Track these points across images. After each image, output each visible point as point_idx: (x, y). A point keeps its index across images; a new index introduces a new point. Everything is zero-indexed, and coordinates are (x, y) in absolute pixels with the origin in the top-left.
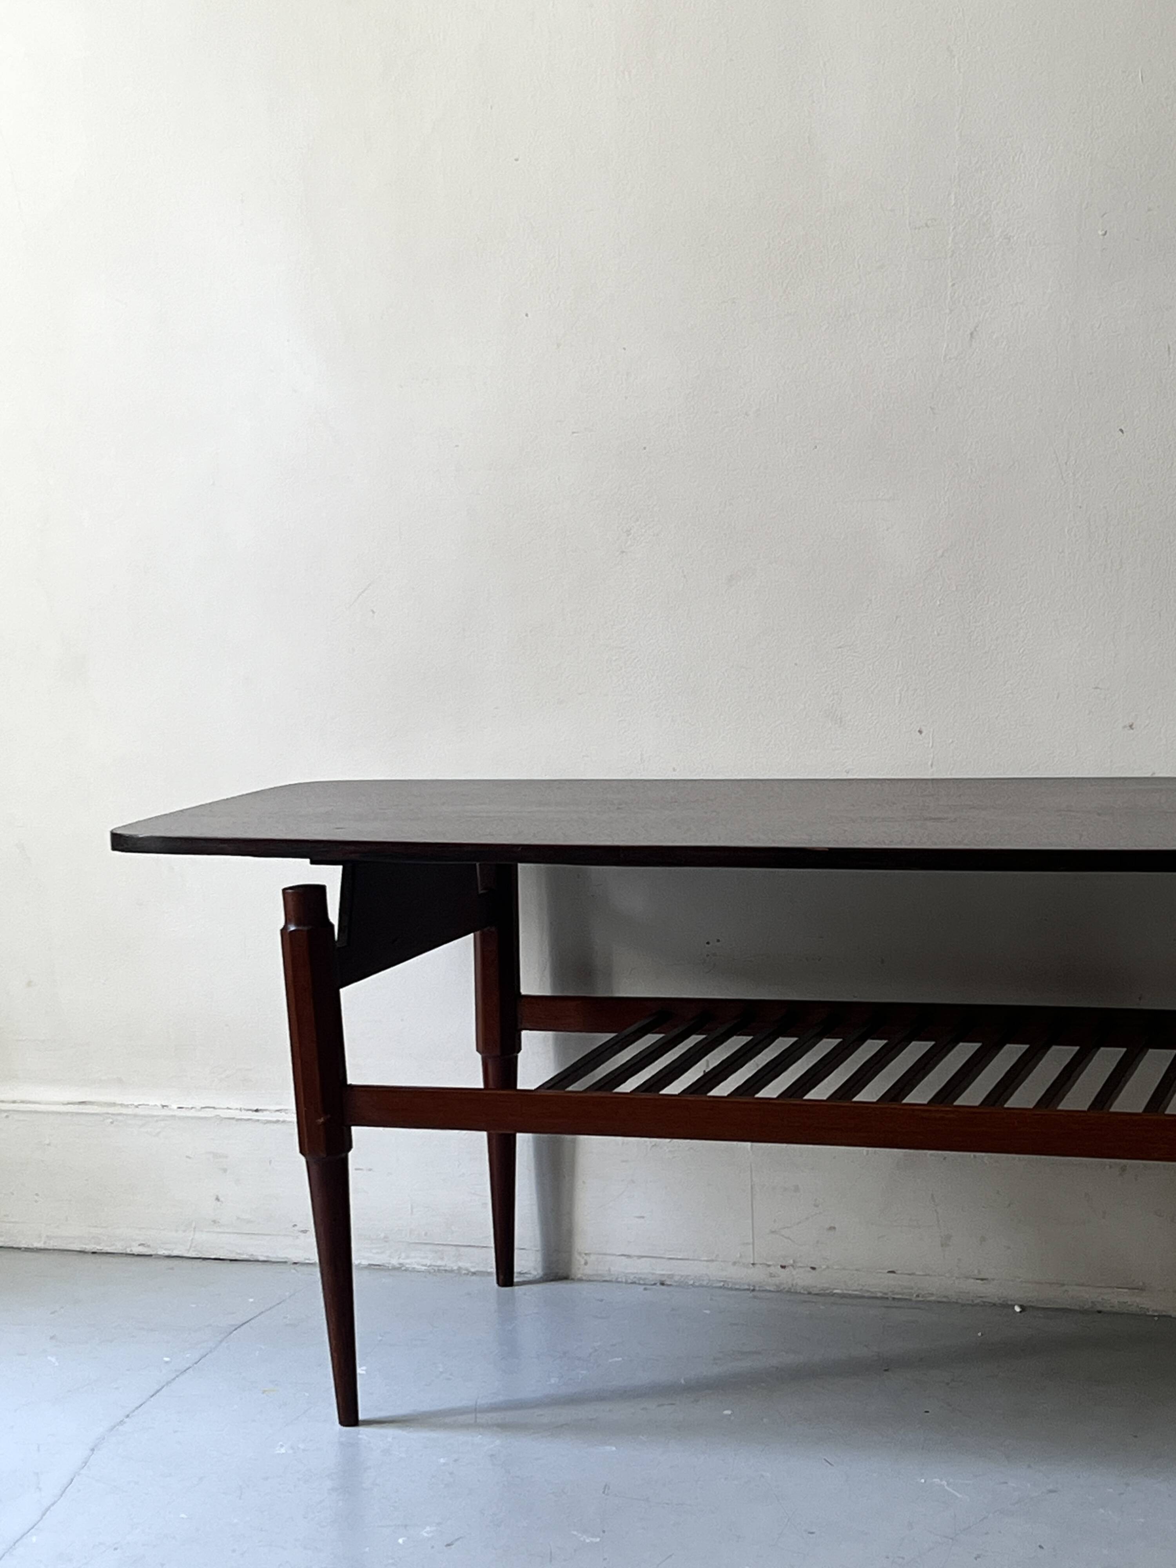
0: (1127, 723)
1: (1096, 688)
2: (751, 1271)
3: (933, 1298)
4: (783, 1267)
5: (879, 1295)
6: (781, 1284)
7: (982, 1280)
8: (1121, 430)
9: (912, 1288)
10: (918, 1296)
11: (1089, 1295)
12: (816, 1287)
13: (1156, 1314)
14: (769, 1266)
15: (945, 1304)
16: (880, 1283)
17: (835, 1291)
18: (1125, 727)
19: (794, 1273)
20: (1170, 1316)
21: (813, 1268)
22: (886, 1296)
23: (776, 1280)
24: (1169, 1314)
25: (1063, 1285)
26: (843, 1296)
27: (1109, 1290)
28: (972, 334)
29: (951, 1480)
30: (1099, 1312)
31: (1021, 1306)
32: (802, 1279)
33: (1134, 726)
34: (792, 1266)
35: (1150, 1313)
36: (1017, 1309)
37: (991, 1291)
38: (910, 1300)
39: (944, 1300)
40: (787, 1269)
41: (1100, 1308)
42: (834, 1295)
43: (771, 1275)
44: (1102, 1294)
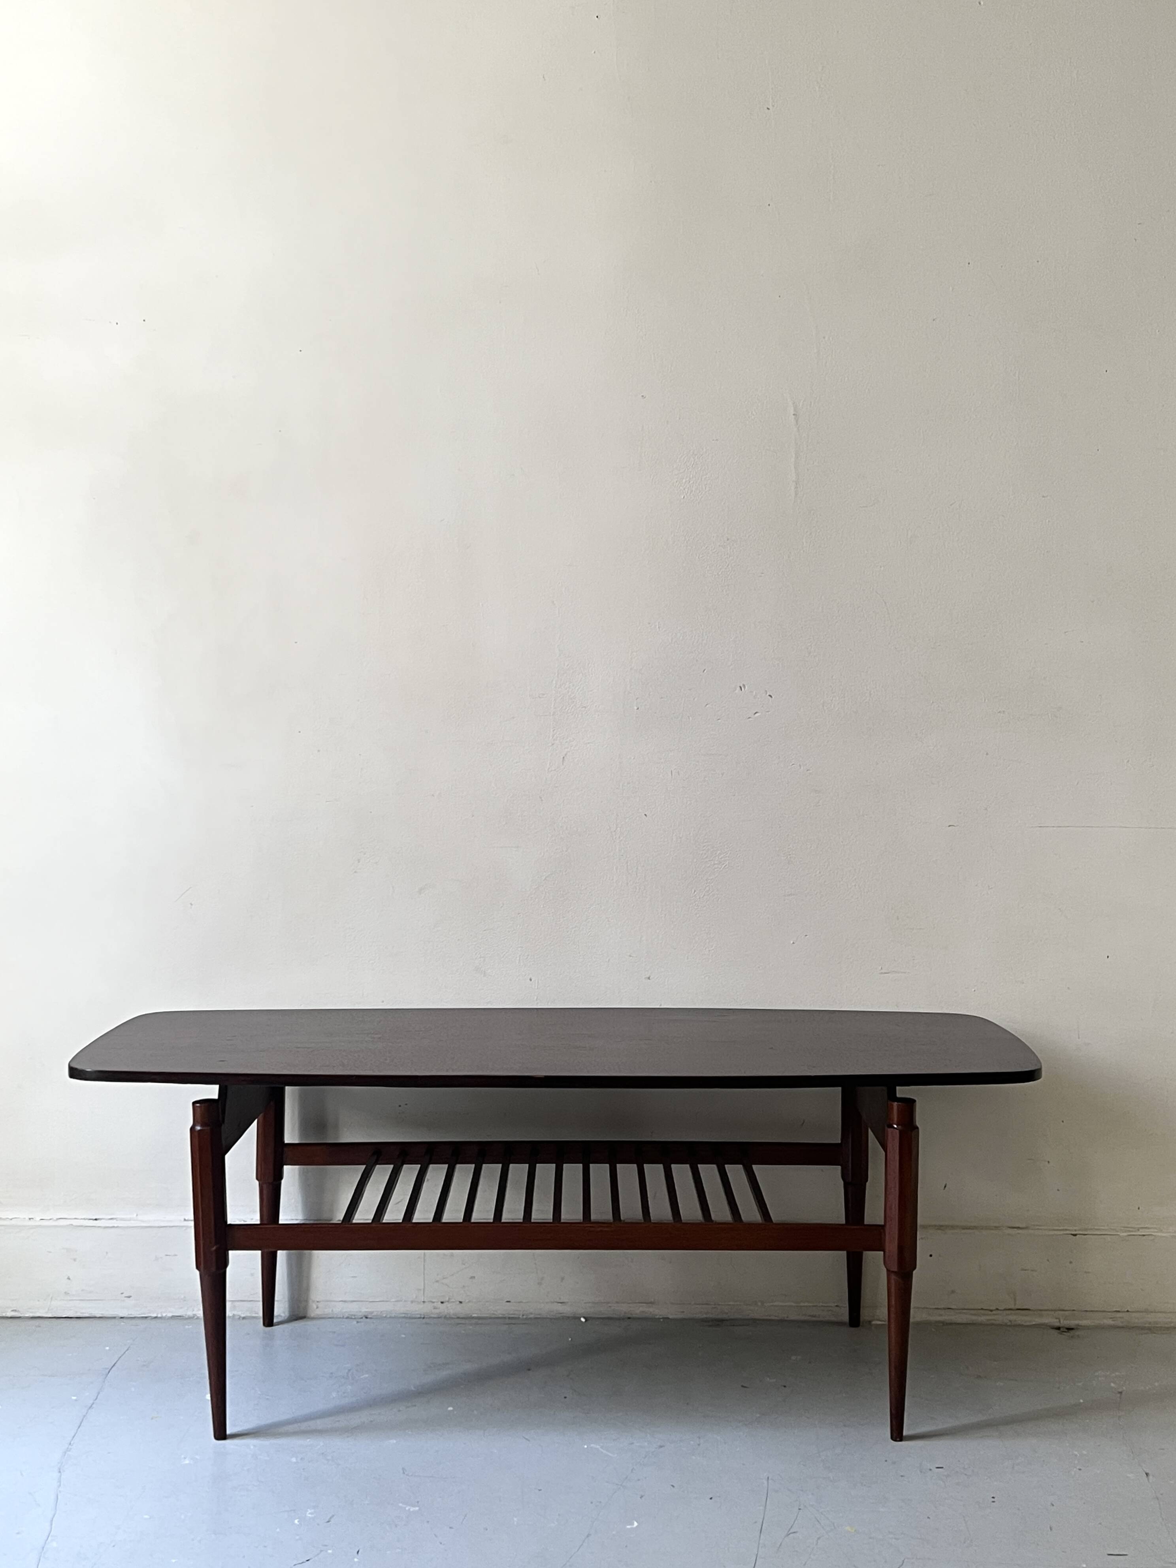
0: (648, 976)
1: (631, 955)
2: (421, 1306)
3: (532, 1316)
4: (442, 1303)
5: (501, 1316)
6: (440, 1313)
7: (561, 1303)
8: (646, 815)
9: (520, 1311)
10: (523, 1315)
11: (624, 1309)
12: (462, 1313)
13: (661, 1317)
14: (434, 1302)
15: (538, 1320)
16: (501, 1309)
17: (474, 1315)
18: (645, 978)
19: (449, 1305)
20: (668, 1318)
21: (461, 1302)
22: (505, 1316)
23: (437, 1311)
24: (668, 1317)
25: (608, 1303)
26: (479, 1318)
27: (635, 1305)
28: (563, 758)
30: (629, 1318)
31: (584, 1318)
32: (451, 1309)
33: (651, 978)
34: (448, 1302)
35: (657, 1317)
36: (583, 1320)
37: (566, 1310)
38: (519, 1318)
39: (539, 1316)
40: (445, 1304)
41: (630, 1316)
42: (473, 1318)
43: (435, 1308)
44: (631, 1307)
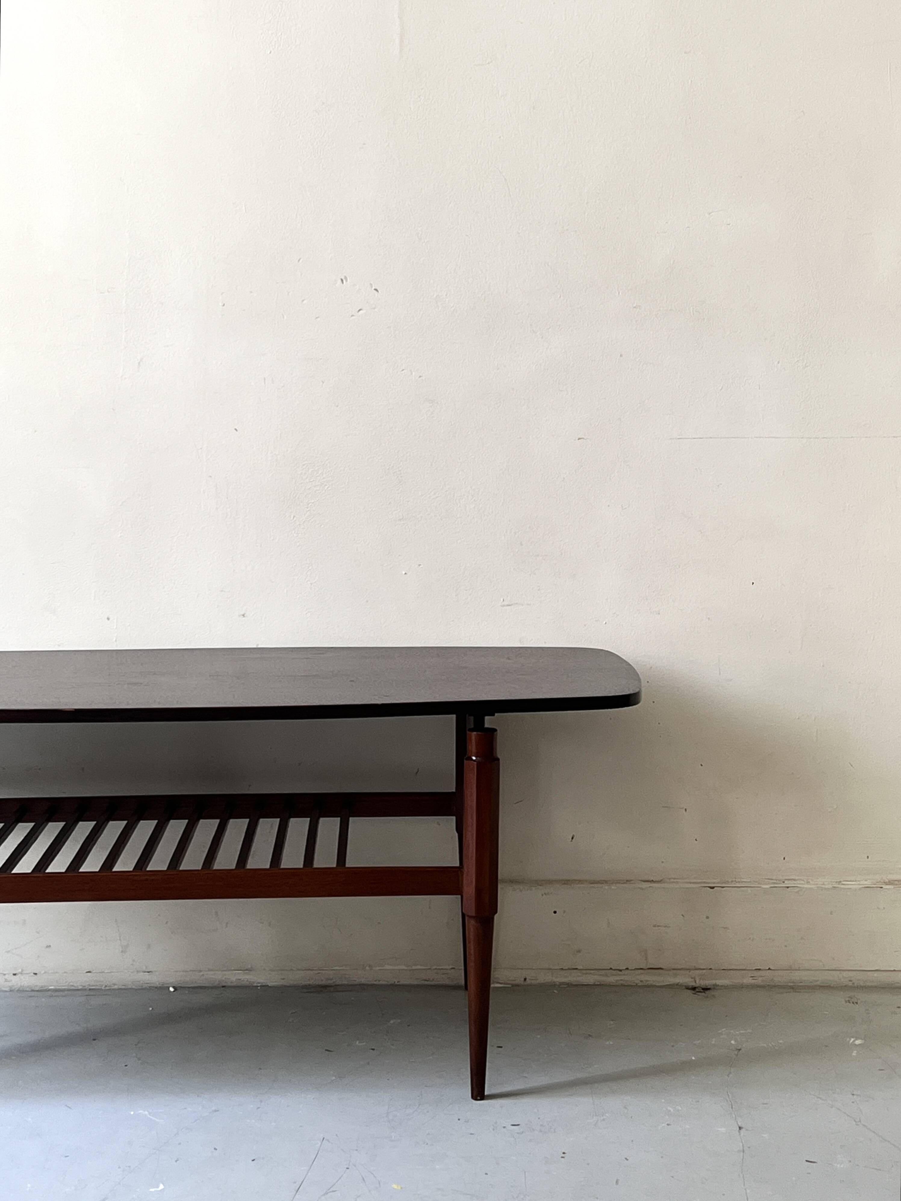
0: (242, 613)
1: (222, 591)
3: (116, 987)
4: (15, 975)
5: (80, 987)
6: (13, 986)
7: (148, 972)
8: (236, 430)
9: (102, 982)
10: (106, 986)
11: (217, 977)
12: (37, 986)
13: (259, 985)
14: (5, 975)
15: (123, 991)
16: (81, 980)
17: (50, 988)
18: (239, 616)
19: (22, 977)
20: (268, 985)
21: (36, 974)
22: (85, 988)
23: (10, 984)
24: (267, 984)
25: (201, 971)
26: (56, 990)
27: (230, 972)
28: (139, 363)
29: (151, 1111)
30: (223, 987)
31: (174, 987)
32: (26, 981)
33: (245, 616)
34: (21, 973)
35: (255, 985)
36: (172, 989)
37: (155, 979)
38: (101, 989)
39: (123, 987)
40: (17, 977)
41: (224, 984)
42: (49, 990)
43: (6, 980)
44: (225, 975)
